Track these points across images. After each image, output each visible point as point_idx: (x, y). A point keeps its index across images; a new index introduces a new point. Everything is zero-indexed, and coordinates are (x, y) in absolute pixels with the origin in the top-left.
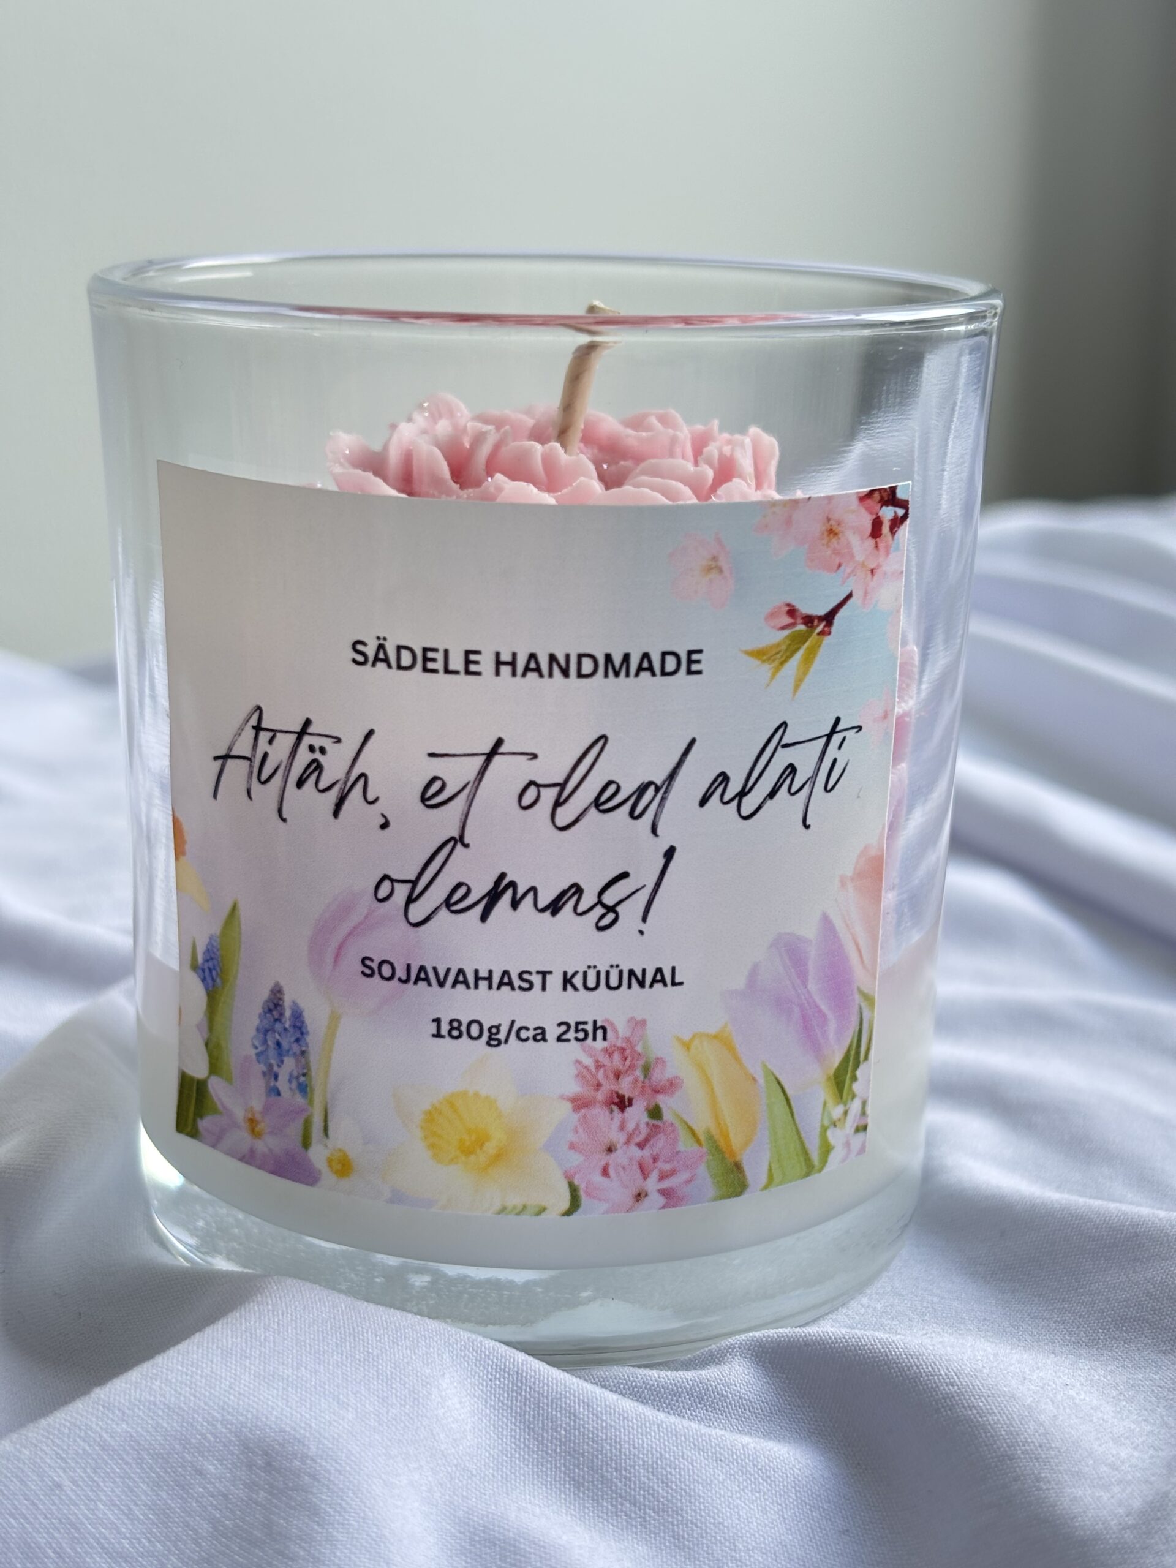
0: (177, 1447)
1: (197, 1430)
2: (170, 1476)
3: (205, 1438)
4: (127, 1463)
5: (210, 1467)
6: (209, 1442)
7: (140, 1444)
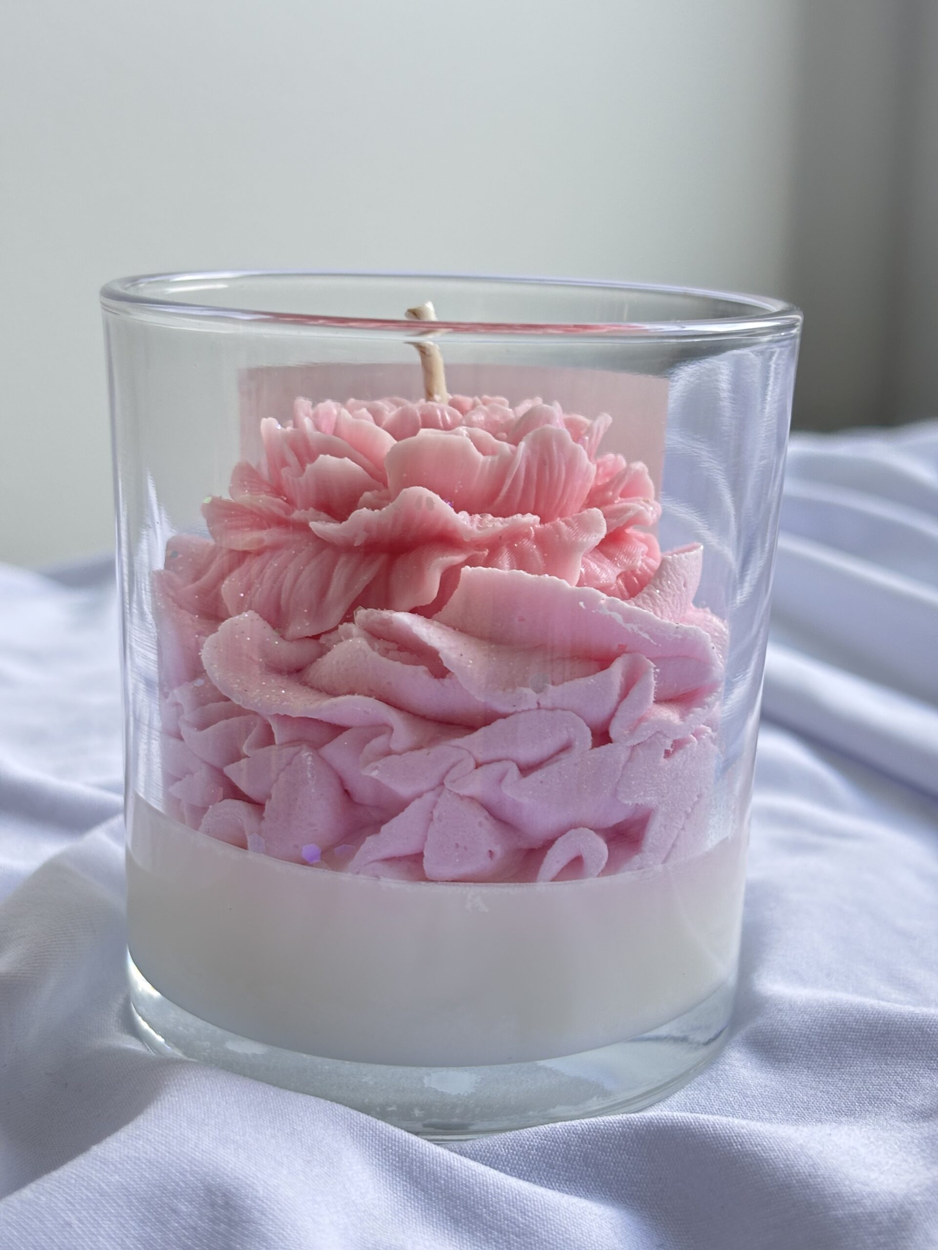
0: (157, 1192)
1: (171, 1178)
2: (153, 1214)
3: (178, 1185)
4: (119, 1206)
5: (182, 1207)
6: (181, 1187)
7: (129, 1191)
